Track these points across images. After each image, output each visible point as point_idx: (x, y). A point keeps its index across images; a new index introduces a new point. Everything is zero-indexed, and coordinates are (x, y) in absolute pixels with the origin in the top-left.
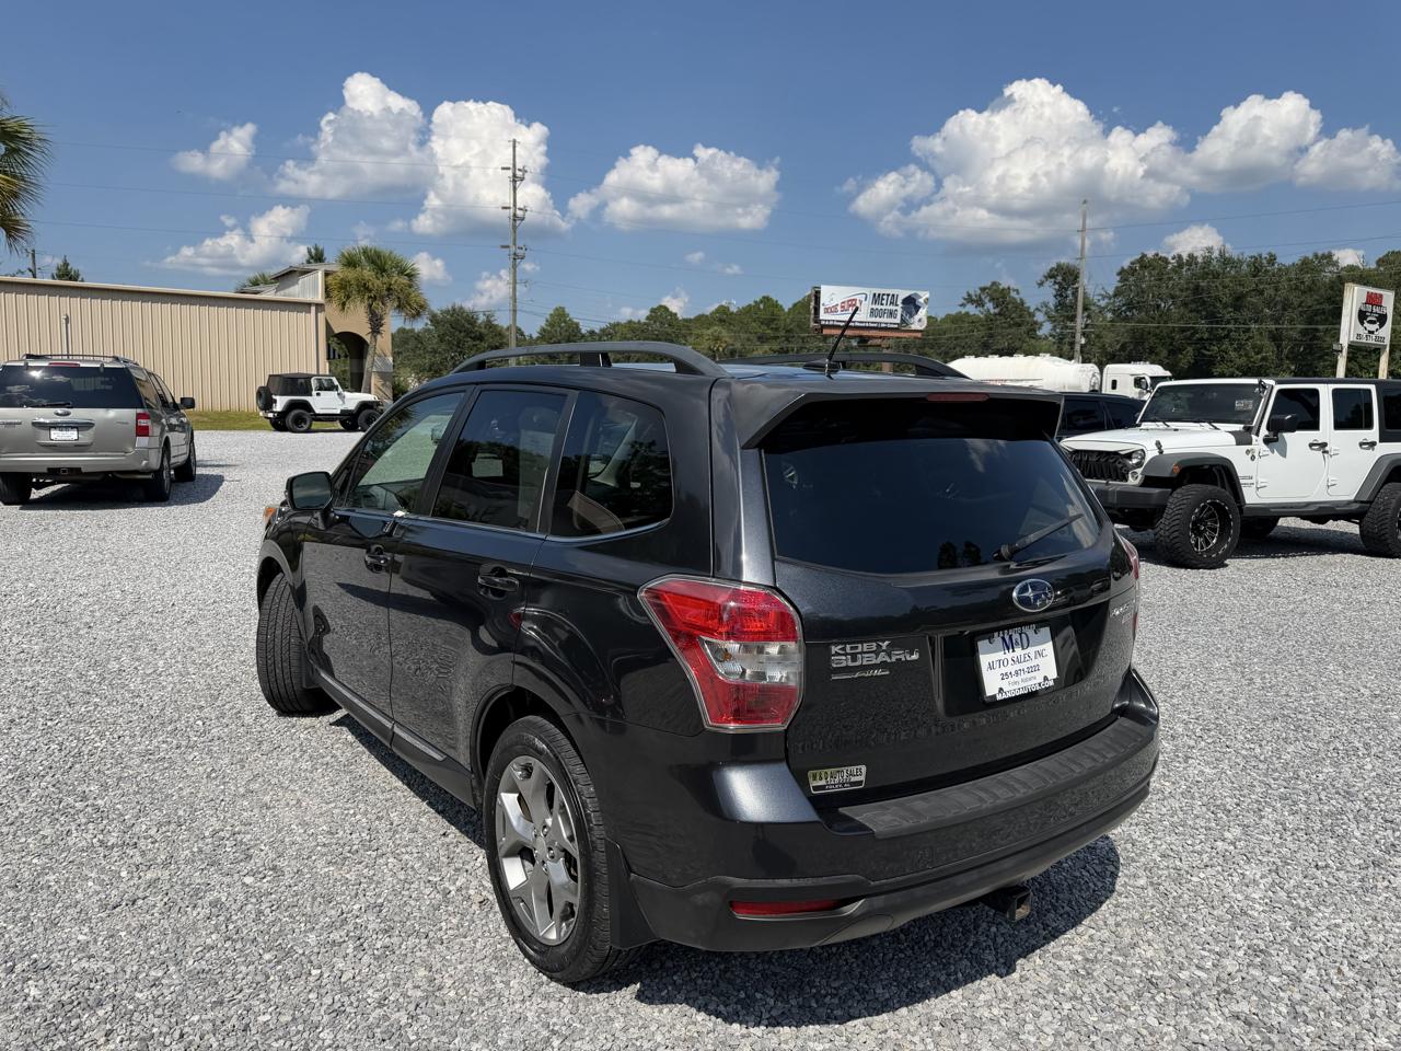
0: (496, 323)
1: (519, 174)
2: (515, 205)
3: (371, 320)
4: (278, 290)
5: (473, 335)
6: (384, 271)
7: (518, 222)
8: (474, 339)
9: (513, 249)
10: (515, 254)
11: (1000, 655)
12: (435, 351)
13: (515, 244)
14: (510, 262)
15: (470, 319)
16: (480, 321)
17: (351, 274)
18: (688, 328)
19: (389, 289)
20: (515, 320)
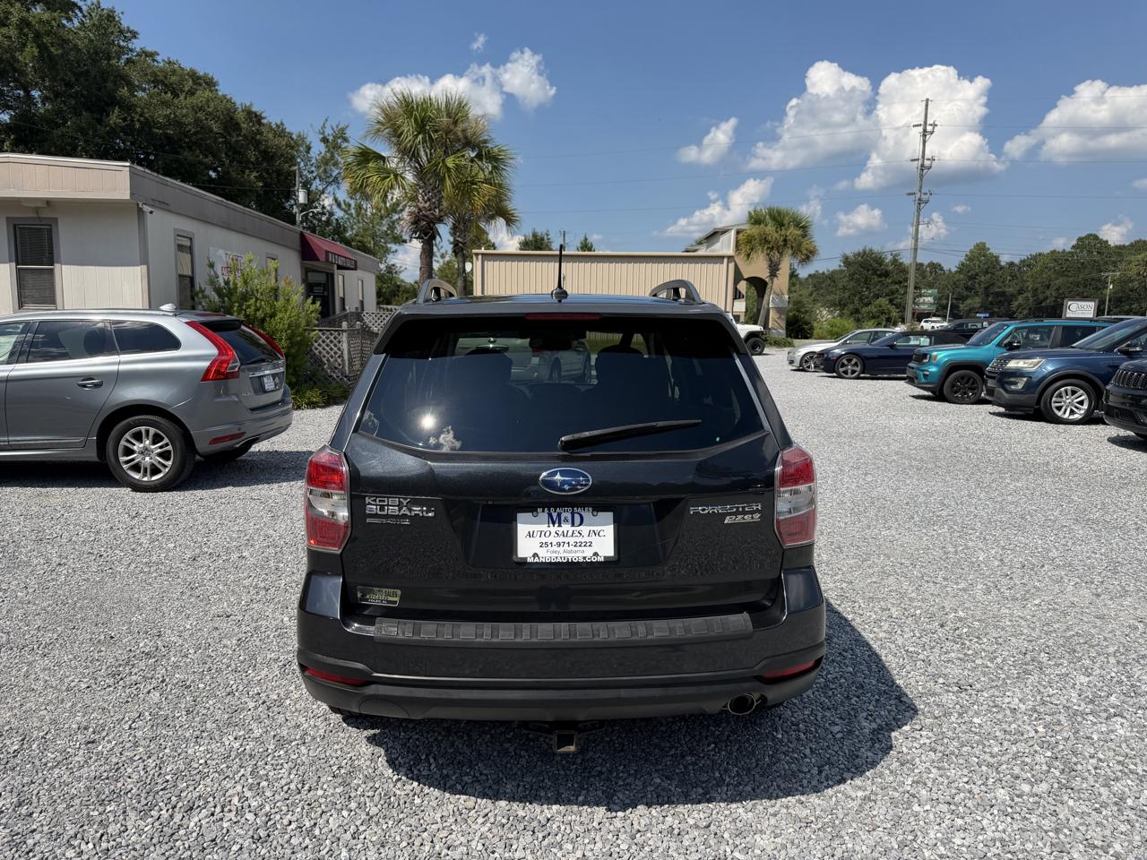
0: (901, 261)
1: (929, 128)
2: (923, 157)
3: (770, 266)
4: (708, 247)
5: (878, 273)
6: (783, 225)
7: (925, 171)
8: (880, 276)
9: (918, 196)
10: (920, 199)
11: (544, 527)
12: (844, 288)
13: (920, 191)
14: (914, 208)
15: (879, 260)
16: (887, 261)
17: (755, 230)
18: (1120, 254)
19: (785, 240)
20: (915, 257)
